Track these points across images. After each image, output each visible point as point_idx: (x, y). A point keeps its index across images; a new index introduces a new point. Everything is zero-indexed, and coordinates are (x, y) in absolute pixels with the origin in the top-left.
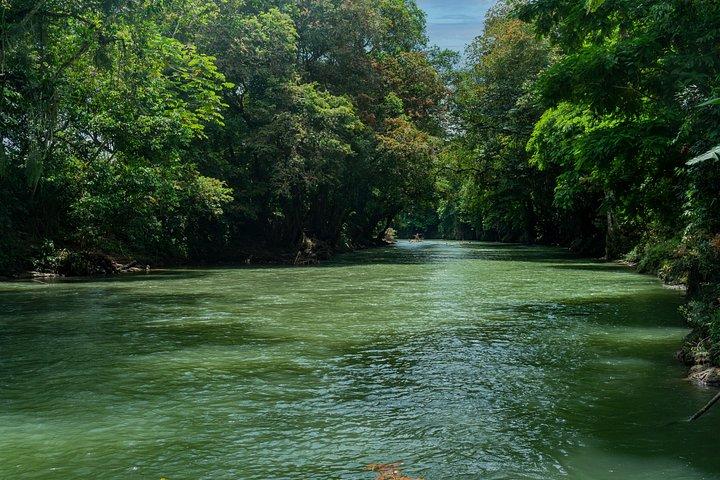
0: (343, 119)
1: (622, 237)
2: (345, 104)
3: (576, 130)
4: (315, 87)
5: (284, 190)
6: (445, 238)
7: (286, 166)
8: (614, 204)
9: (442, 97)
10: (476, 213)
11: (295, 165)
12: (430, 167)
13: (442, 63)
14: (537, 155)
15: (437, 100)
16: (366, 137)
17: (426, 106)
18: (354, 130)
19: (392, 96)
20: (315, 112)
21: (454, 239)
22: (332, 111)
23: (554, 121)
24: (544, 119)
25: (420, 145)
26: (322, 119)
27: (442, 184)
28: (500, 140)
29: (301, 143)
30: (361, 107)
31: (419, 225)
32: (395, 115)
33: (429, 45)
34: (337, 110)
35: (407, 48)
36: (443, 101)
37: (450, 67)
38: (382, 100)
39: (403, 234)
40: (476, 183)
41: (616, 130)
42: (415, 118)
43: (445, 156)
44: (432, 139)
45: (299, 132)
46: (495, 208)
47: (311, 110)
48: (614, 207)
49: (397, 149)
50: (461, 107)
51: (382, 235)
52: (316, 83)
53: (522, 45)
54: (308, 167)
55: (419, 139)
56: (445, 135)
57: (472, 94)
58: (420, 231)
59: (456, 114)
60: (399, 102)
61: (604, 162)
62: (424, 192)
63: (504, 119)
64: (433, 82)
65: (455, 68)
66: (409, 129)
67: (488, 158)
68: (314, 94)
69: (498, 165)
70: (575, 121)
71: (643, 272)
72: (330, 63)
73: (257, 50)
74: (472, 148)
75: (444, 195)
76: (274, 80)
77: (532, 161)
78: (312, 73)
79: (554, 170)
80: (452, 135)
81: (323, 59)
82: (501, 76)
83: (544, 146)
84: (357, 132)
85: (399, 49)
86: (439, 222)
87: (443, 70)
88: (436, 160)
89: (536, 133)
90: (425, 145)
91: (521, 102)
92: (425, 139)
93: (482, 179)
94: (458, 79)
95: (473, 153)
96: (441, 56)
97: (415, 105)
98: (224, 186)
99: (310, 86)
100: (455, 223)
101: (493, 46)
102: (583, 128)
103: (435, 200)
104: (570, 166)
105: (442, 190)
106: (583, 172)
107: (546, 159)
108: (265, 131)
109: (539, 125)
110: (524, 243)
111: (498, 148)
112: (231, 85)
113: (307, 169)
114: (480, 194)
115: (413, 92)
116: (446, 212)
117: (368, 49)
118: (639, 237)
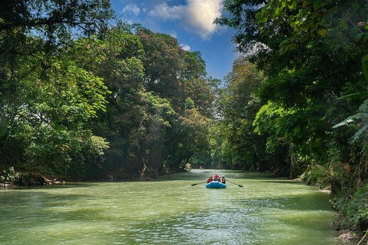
0: (165, 109)
1: (298, 167)
2: (166, 102)
3: (276, 116)
4: (152, 94)
5: (136, 143)
6: (215, 168)
7: (137, 131)
8: (295, 150)
9: (213, 100)
10: (229, 156)
11: (141, 131)
12: (207, 133)
13: (213, 84)
14: (258, 128)
15: (210, 101)
16: (176, 118)
17: (205, 104)
18: (171, 115)
19: (189, 99)
20: (152, 106)
21: (219, 169)
22: (160, 105)
23: (266, 112)
24: (261, 111)
25: (202, 122)
26: (155, 109)
27: (213, 142)
28: (240, 121)
29: (144, 120)
30: (174, 104)
31: (202, 162)
32: (190, 108)
33: (207, 76)
34: (163, 105)
35: (197, 77)
36: (213, 102)
37: (217, 87)
38: (184, 101)
39: (194, 166)
40: (229, 142)
41: (295, 114)
42: (200, 110)
43: (214, 128)
44: (208, 119)
45: (144, 115)
46: (238, 154)
47: (150, 105)
48: (295, 152)
49: (191, 124)
50: (222, 105)
51: (184, 167)
52: (152, 92)
53: (250, 77)
54: (148, 132)
55: (202, 120)
56: (214, 118)
57: (227, 99)
58: (203, 165)
59: (219, 109)
60: (193, 102)
61: (291, 129)
62: (204, 146)
63: (242, 111)
64: (208, 93)
65: (219, 87)
66: (197, 115)
67: (234, 129)
68: (152, 97)
69: (239, 133)
70: (275, 111)
71: (309, 184)
72: (160, 83)
73: (124, 75)
74: (227, 125)
75: (214, 147)
76: (133, 90)
77: (255, 131)
78: (150, 87)
79: (266, 135)
80: (217, 118)
81: (156, 82)
82: (240, 92)
83: (261, 123)
84: (172, 116)
85: (192, 78)
86: (211, 160)
87: (213, 88)
88: (210, 130)
89: (257, 117)
90: (204, 123)
91: (250, 103)
92: (204, 120)
93: (231, 140)
94: (220, 92)
95: (228, 127)
96: (212, 81)
97: (200, 104)
98: (105, 141)
99: (150, 93)
100: (219, 161)
101: (237, 77)
102: (279, 115)
103: (210, 150)
104: (273, 133)
105: (213, 144)
106: (279, 136)
107: (262, 130)
108: (127, 114)
109: (258, 114)
110: (252, 171)
111: (239, 125)
112: (110, 92)
113: (148, 133)
114: (231, 147)
115: (199, 97)
116: (215, 155)
117: (178, 77)
118: (306, 168)
